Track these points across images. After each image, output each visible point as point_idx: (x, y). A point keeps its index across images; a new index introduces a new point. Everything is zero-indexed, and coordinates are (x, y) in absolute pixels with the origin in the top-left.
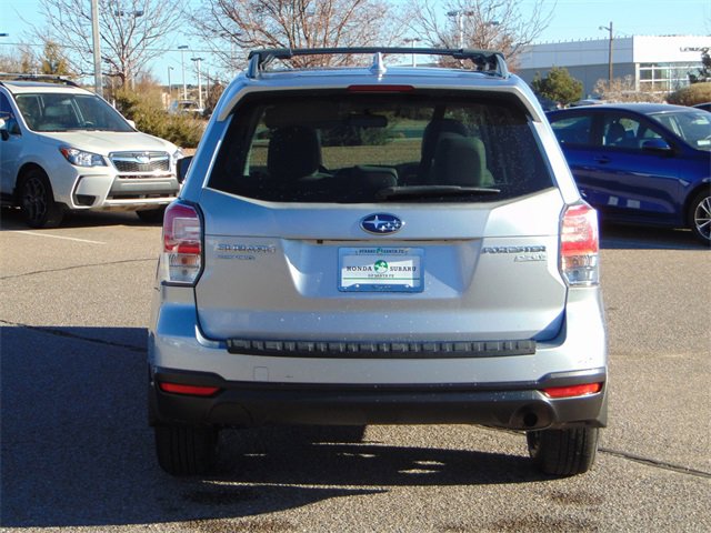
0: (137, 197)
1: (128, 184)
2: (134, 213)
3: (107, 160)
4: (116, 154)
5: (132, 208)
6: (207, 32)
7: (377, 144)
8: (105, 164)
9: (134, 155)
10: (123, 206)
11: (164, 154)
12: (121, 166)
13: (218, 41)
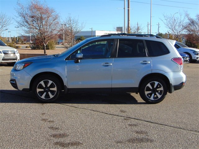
0: (8, 60)
1: (6, 57)
2: (6, 64)
3: (2, 52)
4: (4, 51)
5: (7, 62)
6: (21, 26)
7: (52, 49)
8: (1, 53)
9: (8, 51)
10: (5, 62)
11: (14, 51)
12: (5, 53)
13: (23, 28)
